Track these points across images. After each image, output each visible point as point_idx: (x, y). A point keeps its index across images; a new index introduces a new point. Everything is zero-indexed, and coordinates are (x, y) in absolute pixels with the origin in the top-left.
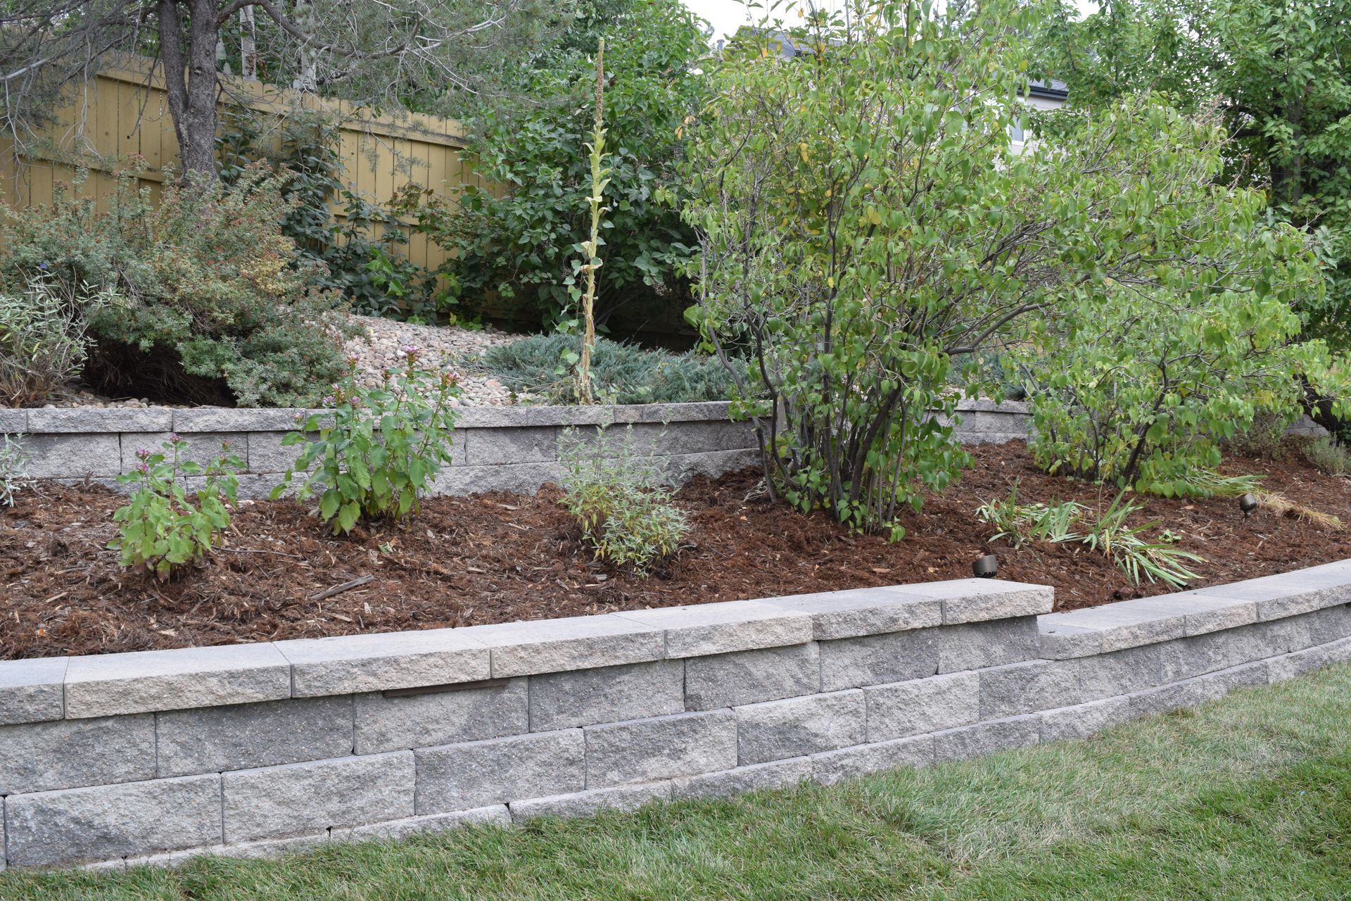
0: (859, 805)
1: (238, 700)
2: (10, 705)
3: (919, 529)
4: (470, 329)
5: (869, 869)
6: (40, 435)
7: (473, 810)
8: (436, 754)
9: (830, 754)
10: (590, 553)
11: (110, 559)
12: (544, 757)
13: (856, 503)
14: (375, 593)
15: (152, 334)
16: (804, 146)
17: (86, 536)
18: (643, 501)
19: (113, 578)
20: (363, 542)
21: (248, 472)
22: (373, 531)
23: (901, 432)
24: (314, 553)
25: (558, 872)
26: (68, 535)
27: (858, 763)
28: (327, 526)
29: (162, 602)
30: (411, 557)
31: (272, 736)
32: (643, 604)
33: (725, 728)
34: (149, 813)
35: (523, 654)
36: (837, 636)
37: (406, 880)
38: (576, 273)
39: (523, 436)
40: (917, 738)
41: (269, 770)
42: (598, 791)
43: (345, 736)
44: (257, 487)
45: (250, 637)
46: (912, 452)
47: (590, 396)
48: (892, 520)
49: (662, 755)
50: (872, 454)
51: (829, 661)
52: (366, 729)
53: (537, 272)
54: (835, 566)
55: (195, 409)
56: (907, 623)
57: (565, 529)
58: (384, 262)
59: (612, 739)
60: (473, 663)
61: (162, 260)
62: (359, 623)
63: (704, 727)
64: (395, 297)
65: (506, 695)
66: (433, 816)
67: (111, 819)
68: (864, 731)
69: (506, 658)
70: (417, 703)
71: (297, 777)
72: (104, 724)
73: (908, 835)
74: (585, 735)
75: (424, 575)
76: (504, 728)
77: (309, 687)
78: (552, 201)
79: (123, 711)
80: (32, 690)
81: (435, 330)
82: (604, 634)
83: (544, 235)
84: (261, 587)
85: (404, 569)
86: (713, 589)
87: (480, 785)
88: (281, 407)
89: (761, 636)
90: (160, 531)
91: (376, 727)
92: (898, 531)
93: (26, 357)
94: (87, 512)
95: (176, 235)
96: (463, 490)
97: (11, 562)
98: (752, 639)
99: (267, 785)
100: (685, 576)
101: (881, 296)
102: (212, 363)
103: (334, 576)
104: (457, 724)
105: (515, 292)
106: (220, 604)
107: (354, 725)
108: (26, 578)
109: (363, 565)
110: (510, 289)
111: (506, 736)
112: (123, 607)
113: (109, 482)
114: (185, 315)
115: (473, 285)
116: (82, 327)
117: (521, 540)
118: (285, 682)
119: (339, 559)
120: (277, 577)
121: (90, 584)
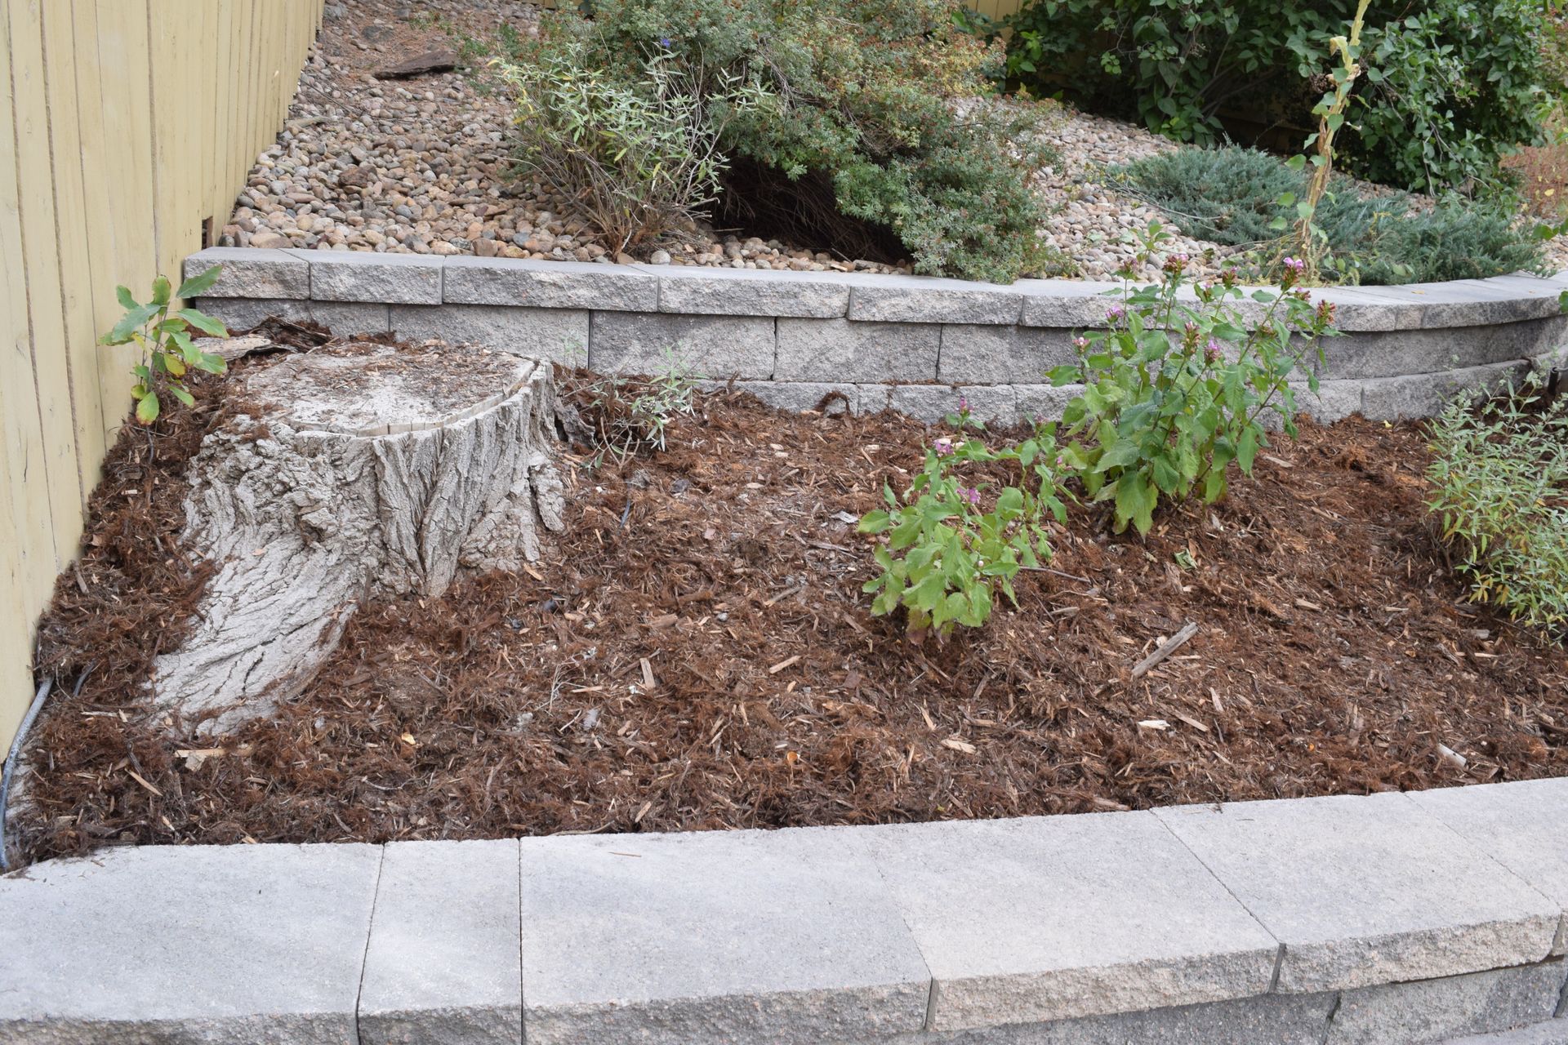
1: (1190, 1000)
2: (845, 1014)
6: (671, 316)
14: (1207, 660)
15: (801, 153)
17: (776, 514)
19: (849, 619)
21: (938, 382)
24: (1107, 575)
26: (750, 511)
29: (932, 676)
44: (948, 404)
52: (1347, 1024)
53: (1160, 43)
60: (1535, 937)
62: (1219, 736)
75: (1247, 614)
76: (1527, 1016)
79: (1016, 1019)
80: (885, 993)
91: (1362, 1024)
93: (640, 183)
102: (877, 202)
103: (1146, 624)
104: (1469, 1013)
105: (1122, 65)
106: (1022, 691)
107: (1330, 1017)
108: (720, 606)
109: (1166, 593)
110: (1117, 62)
111: (1525, 1025)
112: (881, 687)
113: (759, 388)
114: (848, 127)
115: (1054, 49)
116: (709, 137)
117: (1345, 546)
118: (1267, 972)
119: (1137, 583)
120: (1069, 622)
121: (820, 632)
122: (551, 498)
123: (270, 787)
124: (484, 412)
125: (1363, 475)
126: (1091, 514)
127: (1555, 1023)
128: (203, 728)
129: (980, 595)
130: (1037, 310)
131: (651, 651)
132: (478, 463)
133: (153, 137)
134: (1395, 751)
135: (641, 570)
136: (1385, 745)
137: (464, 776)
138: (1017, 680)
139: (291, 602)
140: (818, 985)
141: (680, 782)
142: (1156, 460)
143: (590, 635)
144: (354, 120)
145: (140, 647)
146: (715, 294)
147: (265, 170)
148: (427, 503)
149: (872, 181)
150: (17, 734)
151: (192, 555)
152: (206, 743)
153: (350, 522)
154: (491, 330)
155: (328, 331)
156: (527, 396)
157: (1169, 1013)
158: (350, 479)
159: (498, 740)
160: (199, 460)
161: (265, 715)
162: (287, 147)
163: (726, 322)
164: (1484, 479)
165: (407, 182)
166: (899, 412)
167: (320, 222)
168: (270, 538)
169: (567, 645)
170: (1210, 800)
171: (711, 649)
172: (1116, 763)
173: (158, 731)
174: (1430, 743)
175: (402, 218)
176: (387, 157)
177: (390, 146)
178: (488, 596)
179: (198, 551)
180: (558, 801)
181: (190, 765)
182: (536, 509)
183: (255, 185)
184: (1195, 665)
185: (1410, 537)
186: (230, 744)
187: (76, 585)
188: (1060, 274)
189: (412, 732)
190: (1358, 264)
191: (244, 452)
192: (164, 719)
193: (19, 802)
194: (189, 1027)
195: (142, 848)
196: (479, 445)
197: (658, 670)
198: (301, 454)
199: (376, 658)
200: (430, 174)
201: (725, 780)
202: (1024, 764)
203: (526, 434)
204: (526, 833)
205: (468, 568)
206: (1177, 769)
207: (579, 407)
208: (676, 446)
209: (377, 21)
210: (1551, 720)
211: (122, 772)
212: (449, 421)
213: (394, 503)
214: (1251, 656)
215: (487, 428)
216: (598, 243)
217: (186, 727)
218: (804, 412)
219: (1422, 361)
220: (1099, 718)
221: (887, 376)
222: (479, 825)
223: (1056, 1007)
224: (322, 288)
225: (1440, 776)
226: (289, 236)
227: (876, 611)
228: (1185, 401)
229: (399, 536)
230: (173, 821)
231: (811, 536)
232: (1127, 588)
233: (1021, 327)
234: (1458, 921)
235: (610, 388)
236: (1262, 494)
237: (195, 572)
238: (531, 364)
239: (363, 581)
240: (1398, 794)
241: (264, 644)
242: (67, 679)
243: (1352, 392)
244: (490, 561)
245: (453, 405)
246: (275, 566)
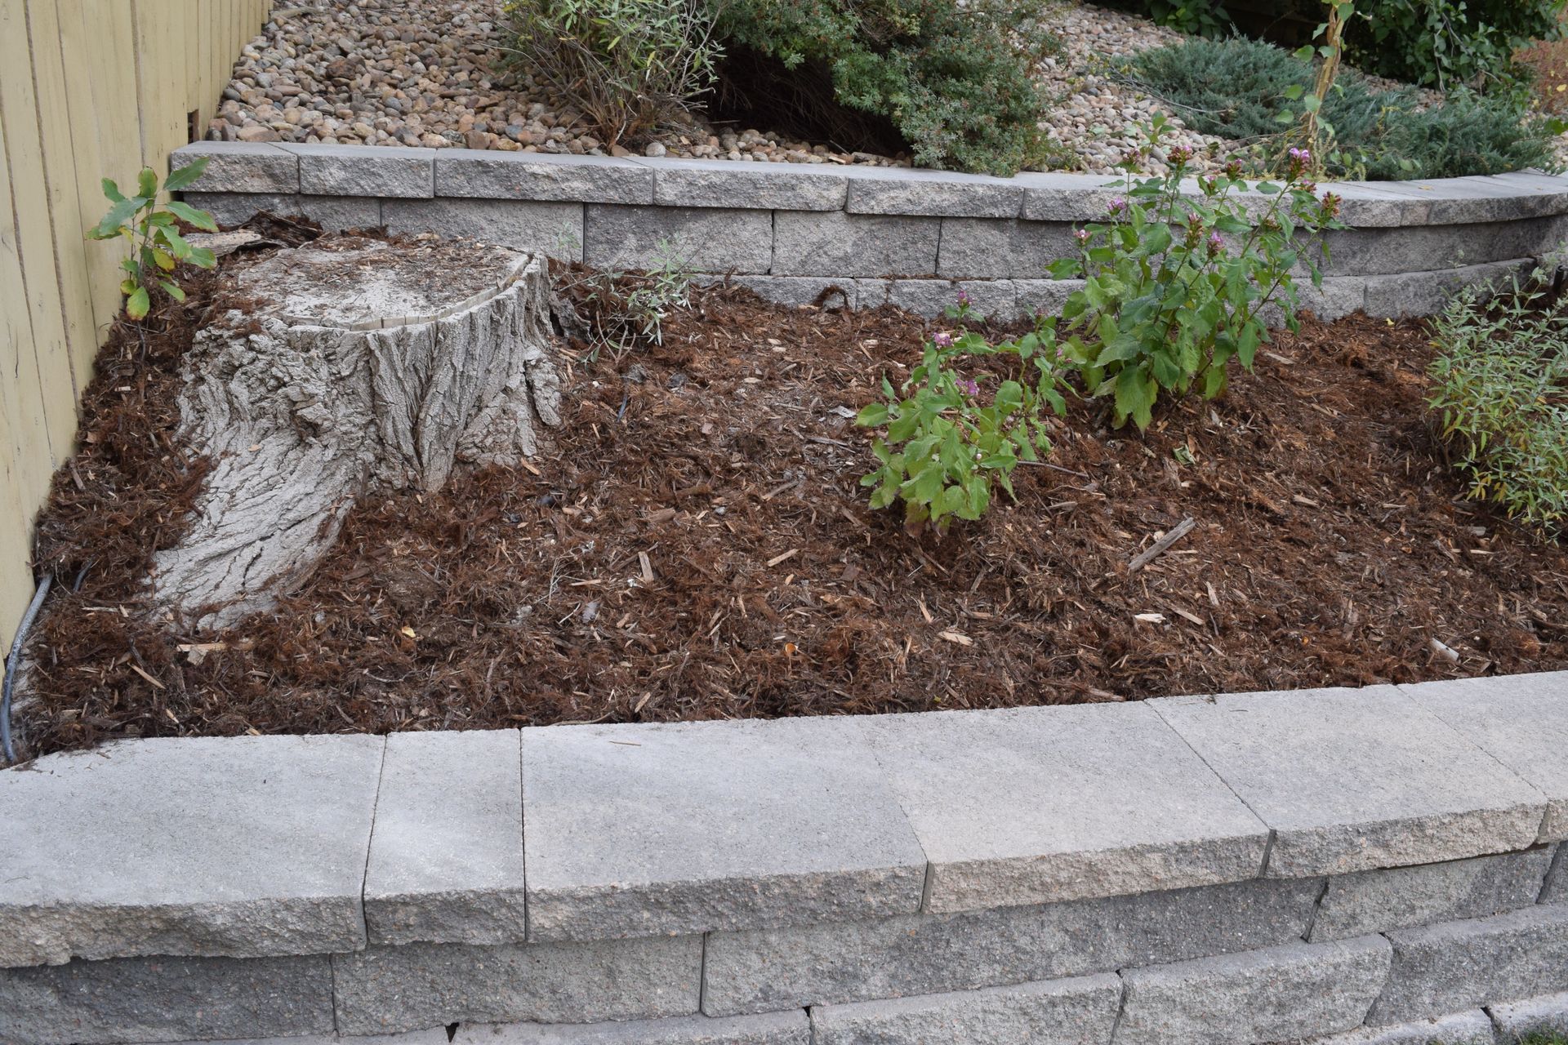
1: (1181, 884)
2: (842, 897)
6: (668, 209)
7: (1446, 1020)
8: (1421, 948)
11: (821, 463)
14: (1203, 554)
15: (798, 42)
19: (847, 513)
21: (937, 276)
24: (1104, 470)
28: (1098, 407)
29: (929, 569)
30: (1219, 473)
43: (1300, 917)
52: (1333, 909)
60: (1521, 825)
71: (1231, 984)
75: (1246, 511)
76: (1509, 902)
77: (1290, 865)
79: (1010, 902)
80: (882, 876)
87: (1462, 986)
91: (1349, 909)
97: (689, 465)
102: (876, 92)
103: (1143, 519)
104: (1454, 899)
106: (1019, 584)
107: (1318, 902)
108: (717, 500)
109: (1164, 489)
111: (1508, 911)
112: (879, 580)
113: (756, 282)
114: (847, 14)
116: (704, 24)
117: (1344, 443)
118: (1257, 857)
119: (1135, 478)
120: (1067, 517)
121: (818, 525)
122: (548, 392)
123: (272, 680)
124: (478, 305)
125: (1363, 372)
126: (1090, 410)
127: (1537, 909)
128: (204, 622)
129: (978, 488)
130: (1038, 203)
131: (649, 544)
132: (473, 357)
133: (134, 26)
134: (1388, 645)
135: (639, 464)
136: (1379, 639)
137: (464, 669)
138: (1014, 573)
139: (288, 497)
140: (816, 869)
141: (679, 673)
142: (1156, 355)
143: (588, 529)
144: (340, 10)
145: (139, 543)
146: (711, 187)
147: (251, 62)
148: (423, 398)
149: (871, 71)
150: (19, 629)
151: (188, 452)
152: (208, 637)
153: (346, 417)
154: (484, 224)
155: (319, 226)
156: (521, 289)
157: (1160, 897)
158: (345, 373)
159: (497, 633)
160: (193, 356)
161: (265, 609)
162: (272, 39)
163: (722, 215)
164: (1485, 375)
165: (396, 74)
166: (898, 307)
167: (308, 115)
168: (265, 435)
169: (565, 539)
170: (1204, 691)
171: (709, 542)
172: (1111, 655)
173: (159, 626)
174: (1423, 637)
175: (392, 111)
176: (375, 48)
177: (378, 37)
178: (486, 491)
179: (194, 447)
180: (558, 692)
181: (192, 659)
182: (532, 403)
183: (241, 77)
184: (1192, 560)
185: (1410, 435)
186: (231, 638)
187: (73, 481)
188: (1062, 167)
189: (413, 626)
190: (1364, 159)
191: (237, 347)
192: (164, 614)
193: (24, 697)
194: (198, 911)
195: (147, 740)
196: (473, 339)
197: (656, 564)
198: (294, 349)
199: (374, 553)
200: (419, 65)
201: (724, 672)
202: (1020, 656)
203: (521, 328)
204: (527, 723)
205: (465, 463)
206: (1172, 661)
207: (574, 301)
208: (672, 340)
210: (1544, 616)
211: (124, 666)
212: (443, 315)
213: (389, 398)
214: (1248, 551)
215: (481, 322)
216: (592, 135)
217: (187, 622)
218: (802, 306)
219: (1427, 258)
220: (1095, 612)
221: (886, 270)
222: (480, 716)
223: (1049, 891)
224: (312, 181)
225: (1433, 669)
226: (277, 130)
227: (874, 505)
228: (1187, 294)
229: (395, 431)
230: (176, 714)
231: (809, 430)
232: (1125, 483)
233: (1022, 221)
234: (1446, 810)
235: (604, 281)
236: (1262, 391)
237: (191, 468)
238: (525, 258)
239: (360, 476)
240: (1391, 686)
241: (262, 539)
242: (66, 575)
243: (1355, 289)
244: (487, 456)
245: (447, 299)
246: (271, 462)
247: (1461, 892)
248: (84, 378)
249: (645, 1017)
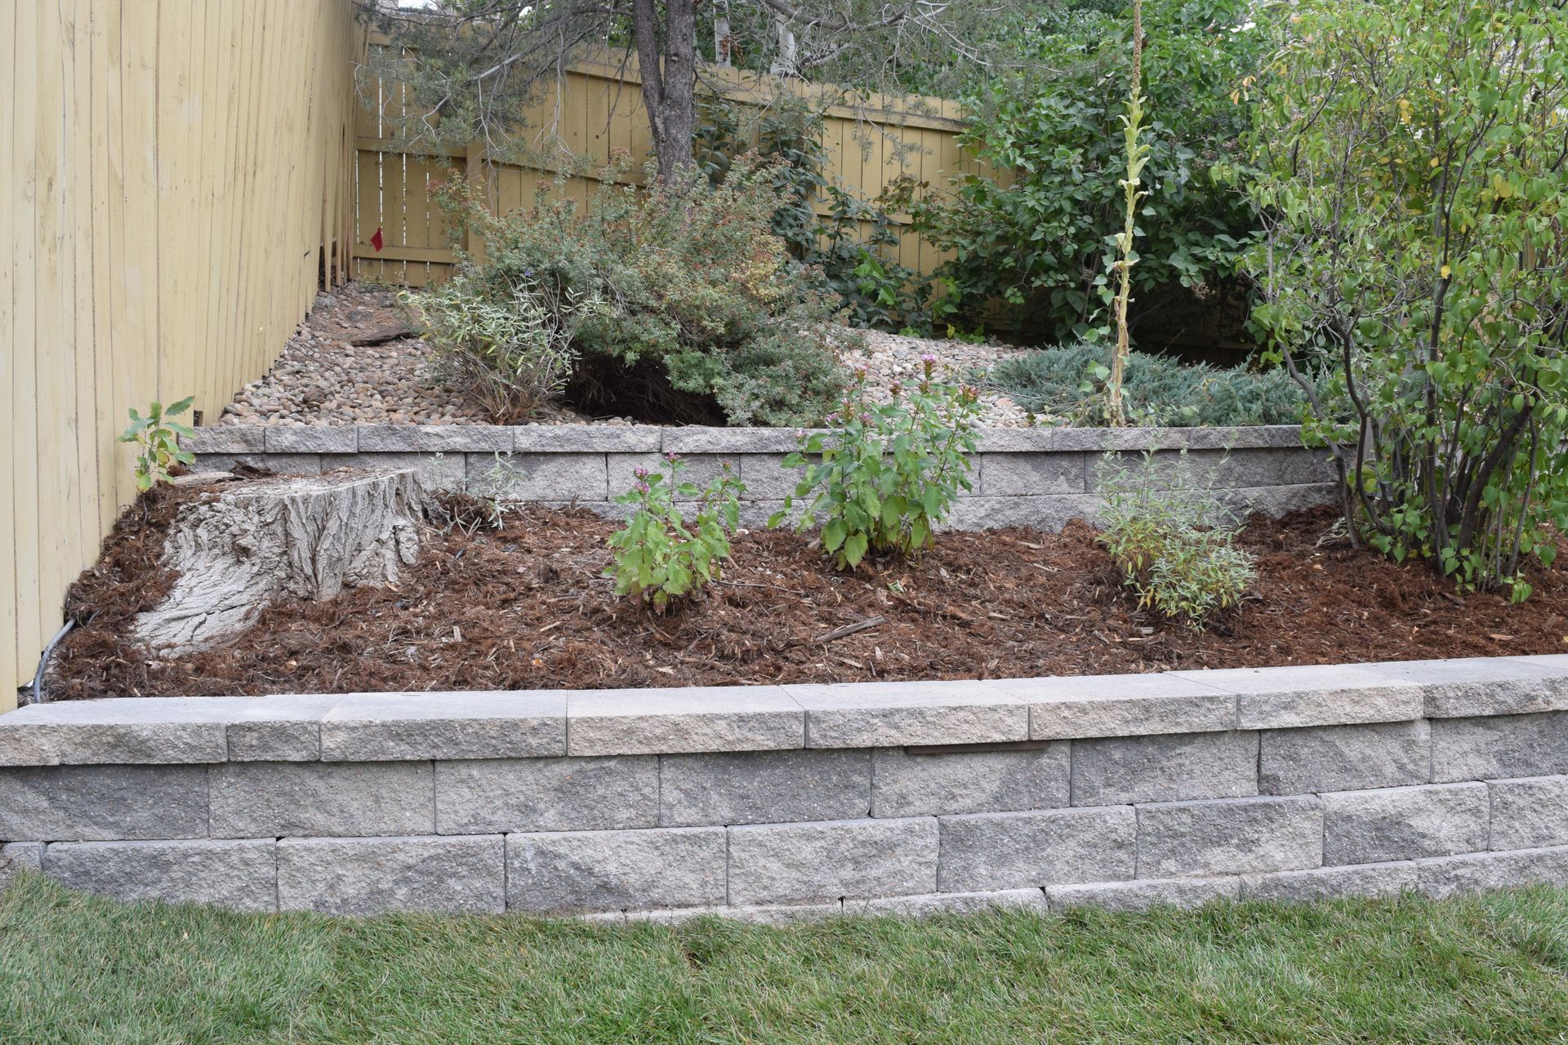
0: (1482, 926)
1: (747, 747)
2: (513, 737)
3: (1548, 587)
4: (970, 342)
5: (1501, 1007)
6: (527, 454)
7: (1004, 892)
8: (962, 823)
9: (1441, 861)
10: (1132, 601)
11: (601, 589)
12: (1088, 836)
13: (1465, 552)
14: (886, 637)
15: (638, 346)
16: (1405, 103)
17: (576, 563)
18: (1199, 542)
19: (606, 608)
20: (869, 579)
21: (741, 499)
22: (880, 567)
23: (1530, 464)
24: (818, 589)
25: (1109, 972)
26: (558, 561)
27: (1477, 875)
28: (830, 559)
29: (658, 636)
30: (925, 597)
31: (782, 789)
32: (1200, 664)
33: (1308, 818)
34: (651, 863)
35: (1066, 713)
36: (1455, 714)
37: (932, 965)
38: (1108, 271)
39: (1048, 463)
40: (1557, 849)
41: (778, 828)
42: (1150, 882)
43: (861, 795)
44: (749, 515)
45: (753, 678)
46: (1542, 489)
47: (1122, 418)
48: (1514, 574)
49: (1229, 844)
50: (1490, 491)
51: (1443, 744)
52: (884, 789)
53: (1052, 273)
54: (1441, 629)
55: (686, 428)
56: (1549, 703)
57: (1100, 572)
58: (874, 267)
59: (1168, 821)
60: (1009, 721)
61: (647, 265)
62: (870, 669)
63: (1283, 815)
64: (885, 305)
65: (1045, 760)
66: (958, 895)
67: (612, 868)
68: (1487, 836)
69: (1047, 717)
70: (943, 764)
71: (809, 837)
72: (606, 764)
73: (1551, 969)
74: (1137, 814)
75: (939, 619)
76: (1042, 800)
77: (824, 737)
78: (1070, 189)
79: (626, 751)
80: (535, 723)
81: (933, 343)
82: (1164, 696)
83: (1061, 229)
84: (762, 624)
85: (918, 612)
86: (1285, 651)
87: (1012, 863)
88: (774, 426)
89: (1357, 709)
90: (659, 558)
91: (897, 788)
92: (1521, 588)
93: (511, 372)
94: (575, 537)
95: (661, 237)
96: (977, 525)
97: (503, 588)
98: (1346, 712)
99: (775, 843)
100: (1248, 633)
101: (1515, 288)
102: (699, 378)
103: (840, 616)
105: (1024, 298)
106: (721, 642)
108: (517, 604)
109: (871, 605)
110: (1019, 294)
112: (617, 639)
113: (595, 506)
114: (672, 325)
115: (974, 291)
116: (566, 338)
118: (799, 729)
121: (583, 613)
122: (409, 544)
124: (361, 484)
126: (824, 561)
128: (163, 653)
131: (463, 624)
132: (354, 515)
135: (466, 585)
138: (717, 636)
139: (226, 590)
142: (847, 505)
143: (423, 616)
144: (327, 370)
145: (129, 604)
147: (248, 393)
148: (319, 538)
149: (696, 363)
151: (167, 569)
152: (165, 659)
153: (268, 547)
156: (392, 479)
158: (269, 521)
159: (349, 662)
160: (176, 520)
161: (203, 649)
162: (268, 383)
163: (567, 458)
165: (358, 401)
168: (216, 557)
170: (825, 682)
173: (136, 651)
176: (346, 388)
178: (360, 599)
179: (171, 566)
180: (378, 682)
181: (154, 667)
182: (398, 552)
183: (239, 402)
184: (873, 638)
186: (179, 662)
187: (93, 575)
189: (296, 661)
191: (205, 508)
192: (140, 645)
193: (50, 674)
194: (135, 728)
196: (355, 504)
198: (239, 509)
199: (279, 630)
200: (378, 397)
201: (489, 673)
203: (392, 502)
205: (349, 587)
207: (440, 501)
209: (360, 308)
211: (112, 662)
212: (336, 488)
213: (296, 535)
215: (360, 493)
223: (652, 744)
224: (273, 444)
229: (300, 558)
230: (140, 691)
237: (168, 576)
239: (276, 587)
241: (206, 613)
242: (84, 618)
244: (364, 582)
246: (218, 573)
247: (992, 786)
248: (107, 531)
249: (399, 834)
